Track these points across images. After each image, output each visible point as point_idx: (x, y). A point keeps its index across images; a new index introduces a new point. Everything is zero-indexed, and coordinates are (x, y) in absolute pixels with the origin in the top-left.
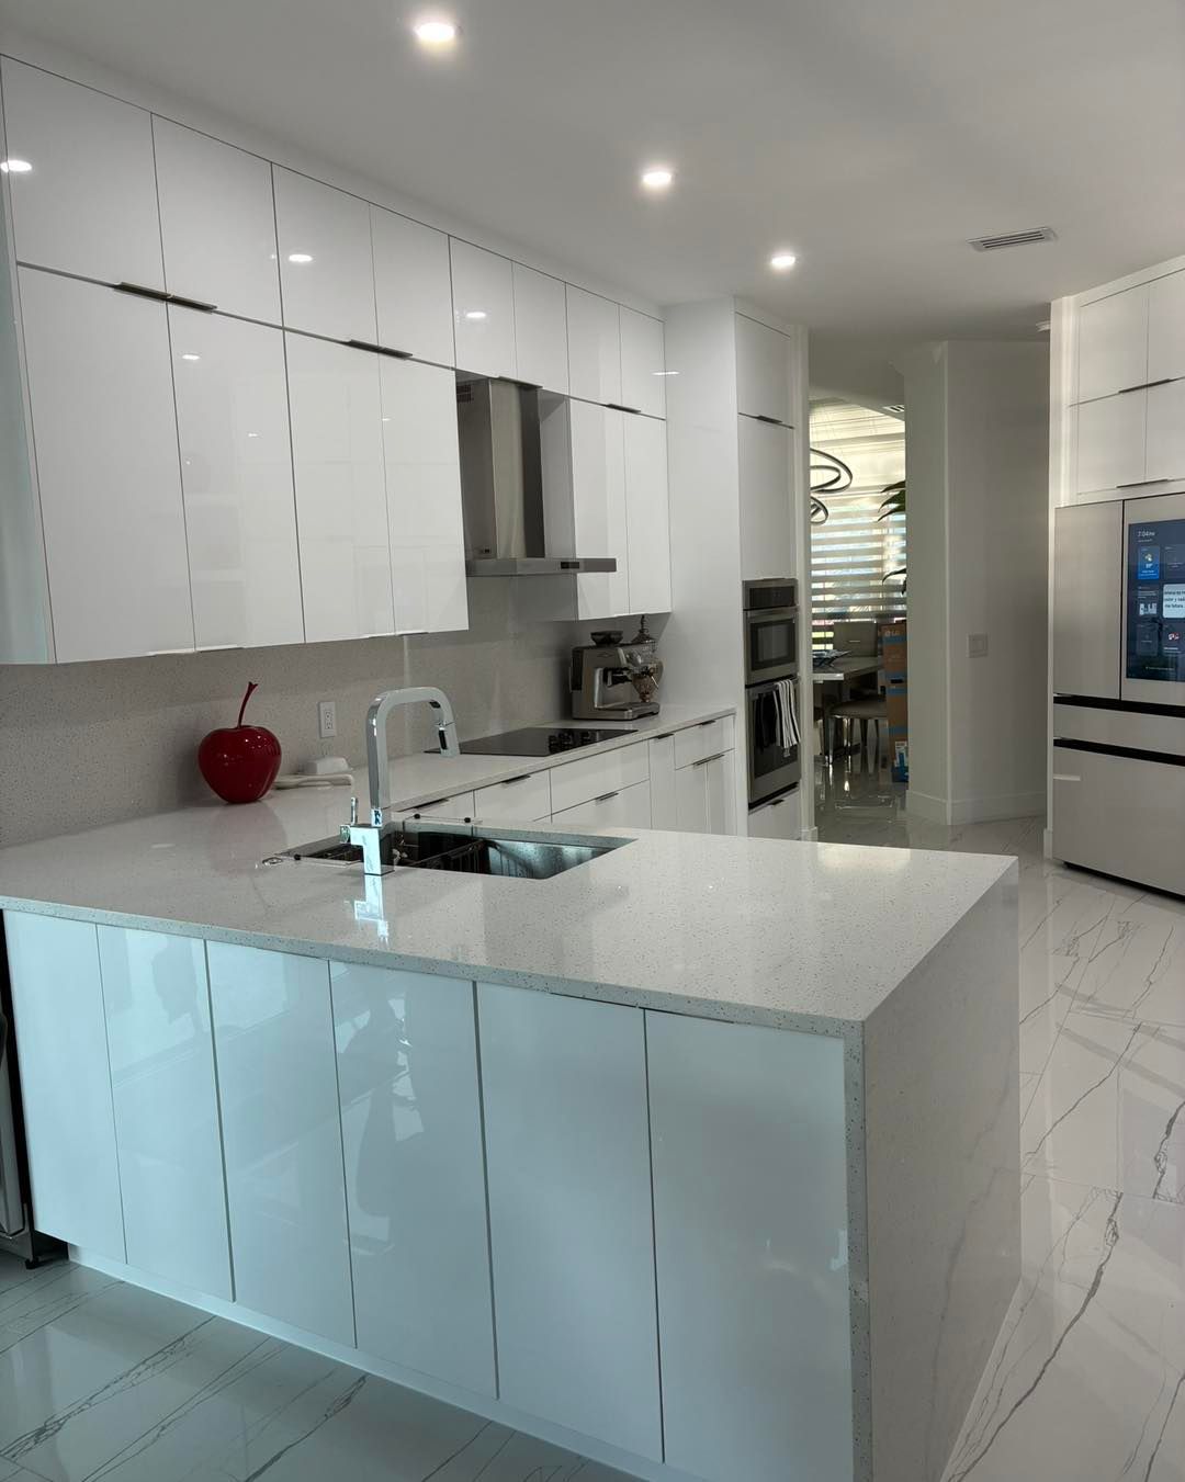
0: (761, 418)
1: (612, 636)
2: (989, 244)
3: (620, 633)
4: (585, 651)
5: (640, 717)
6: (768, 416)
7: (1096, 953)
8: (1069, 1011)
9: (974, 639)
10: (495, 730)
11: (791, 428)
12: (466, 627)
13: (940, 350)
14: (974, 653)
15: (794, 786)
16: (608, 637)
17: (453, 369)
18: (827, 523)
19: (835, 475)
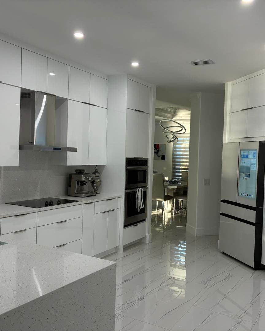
0: (136, 110)
1: (82, 171)
2: (196, 64)
3: (84, 170)
4: (73, 175)
5: (87, 196)
6: (138, 110)
7: (214, 284)
8: (193, 306)
9: (206, 180)
10: (37, 197)
11: (149, 114)
12: (18, 166)
13: (199, 95)
14: (205, 184)
15: (144, 220)
16: (80, 171)
17: (20, 87)
18: (178, 142)
19: (181, 129)
